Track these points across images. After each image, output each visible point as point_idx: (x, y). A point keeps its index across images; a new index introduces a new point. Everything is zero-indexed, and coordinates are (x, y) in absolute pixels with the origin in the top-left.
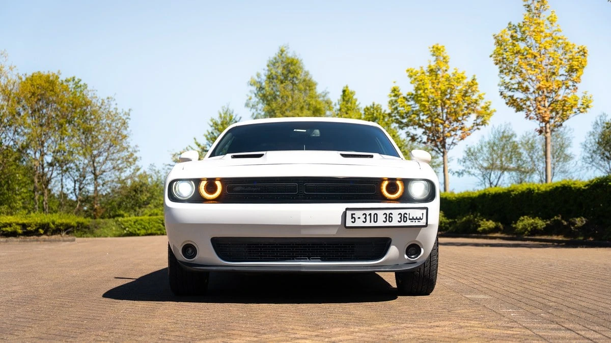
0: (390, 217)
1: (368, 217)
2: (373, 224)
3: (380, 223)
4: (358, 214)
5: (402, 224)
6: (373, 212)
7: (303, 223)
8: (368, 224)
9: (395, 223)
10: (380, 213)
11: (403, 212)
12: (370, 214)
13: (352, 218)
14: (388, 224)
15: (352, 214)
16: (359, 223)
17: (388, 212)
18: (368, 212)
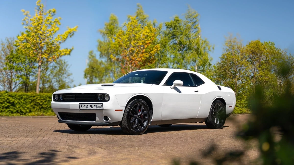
0: (92, 106)
1: (86, 107)
2: (87, 109)
3: (89, 108)
4: (83, 105)
5: (96, 109)
6: (87, 105)
7: (70, 108)
8: (86, 109)
9: (93, 108)
10: (89, 105)
11: (95, 105)
12: (86, 106)
13: (81, 107)
14: (91, 109)
15: (81, 105)
16: (83, 108)
17: (91, 105)
18: (85, 105)
